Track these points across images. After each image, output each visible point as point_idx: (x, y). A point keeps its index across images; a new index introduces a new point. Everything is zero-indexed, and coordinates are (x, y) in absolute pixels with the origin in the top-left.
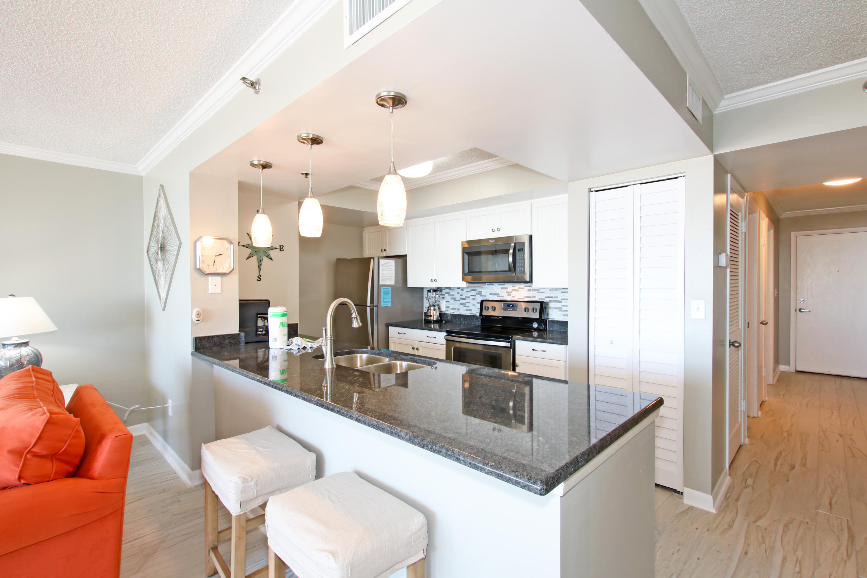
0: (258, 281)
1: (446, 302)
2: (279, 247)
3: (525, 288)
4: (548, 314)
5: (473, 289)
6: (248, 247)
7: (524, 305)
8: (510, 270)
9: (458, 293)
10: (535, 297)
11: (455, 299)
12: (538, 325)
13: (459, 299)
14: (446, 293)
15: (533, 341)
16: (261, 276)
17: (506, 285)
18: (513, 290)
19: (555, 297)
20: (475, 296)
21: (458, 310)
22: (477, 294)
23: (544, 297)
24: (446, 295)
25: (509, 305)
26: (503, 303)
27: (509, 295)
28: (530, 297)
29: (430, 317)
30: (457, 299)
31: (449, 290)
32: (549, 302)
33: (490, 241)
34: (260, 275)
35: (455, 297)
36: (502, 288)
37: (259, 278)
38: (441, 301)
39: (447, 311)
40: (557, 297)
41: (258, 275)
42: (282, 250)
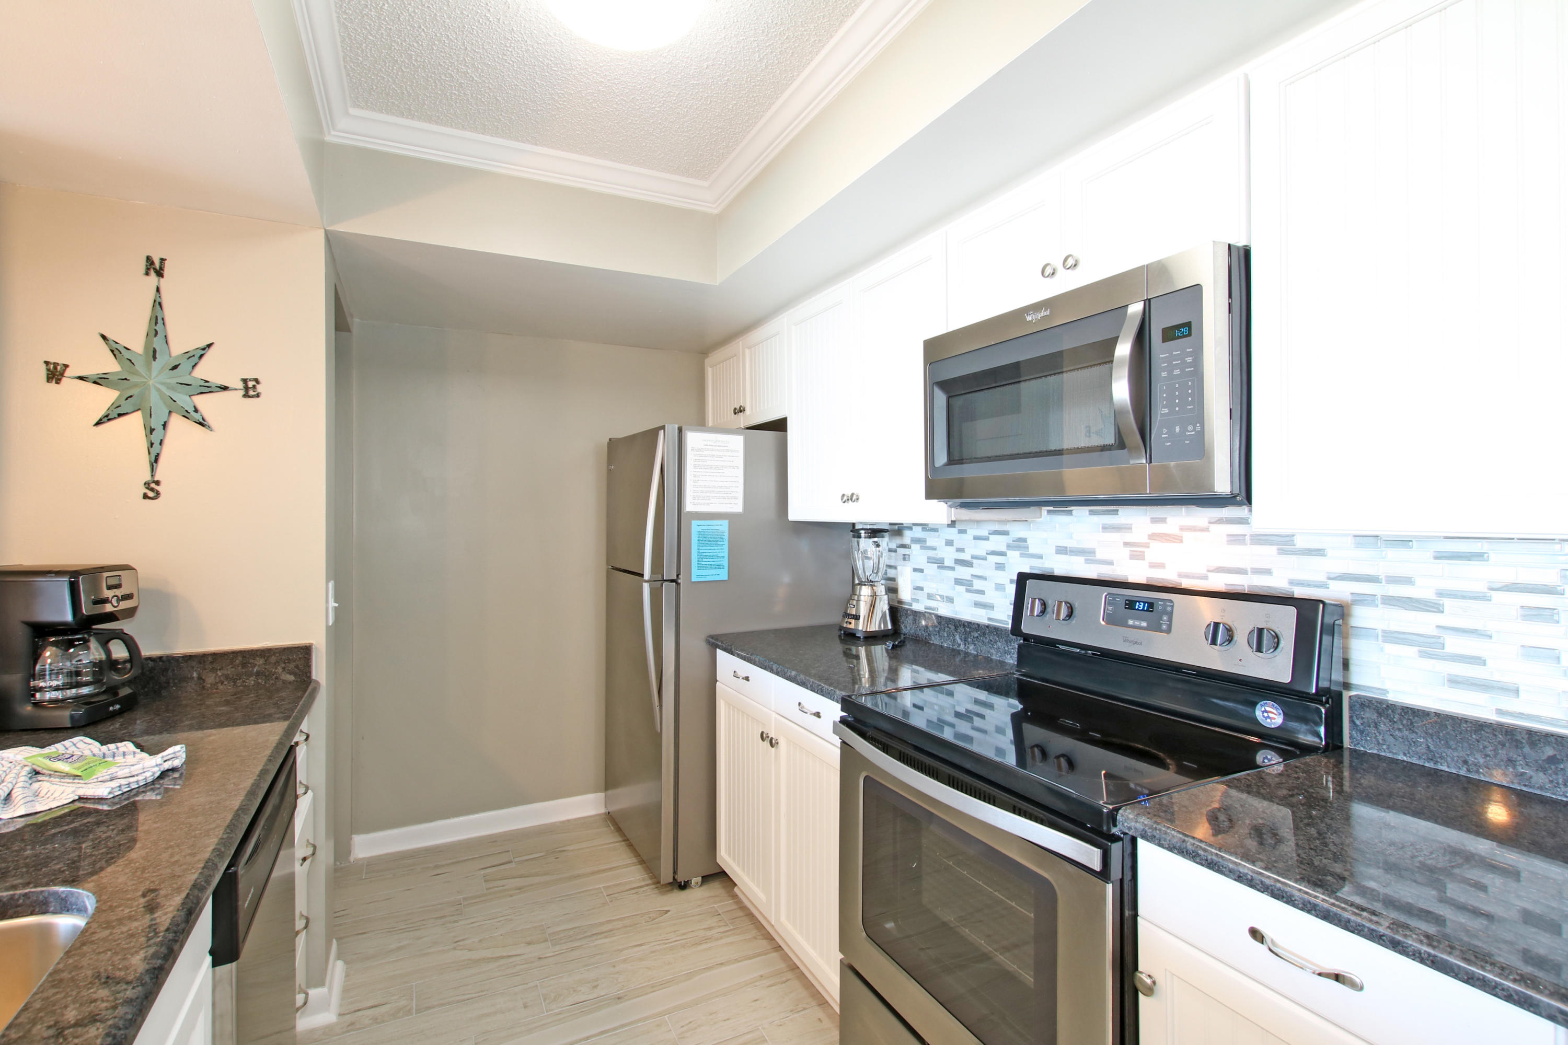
0: (148, 501)
1: (915, 570)
2: (241, 385)
3: (1213, 527)
4: (1346, 665)
5: (997, 527)
6: (99, 381)
7: (1209, 610)
8: (1121, 444)
9: (949, 543)
10: (1268, 572)
11: (940, 563)
12: (1286, 715)
13: (952, 564)
14: (916, 541)
15: (1250, 883)
16: (158, 483)
17: (1126, 515)
18: (1153, 536)
19: (1393, 580)
20: (1003, 554)
21: (950, 600)
22: (1009, 547)
23: (1322, 578)
24: (916, 547)
25: (1130, 604)
26: (1104, 592)
27: (1137, 556)
28: (1241, 571)
29: (853, 621)
30: (946, 564)
31: (924, 530)
32: (1355, 602)
33: (1029, 318)
34: (156, 479)
35: (939, 554)
36: (1106, 528)
37: (152, 490)
38: (899, 568)
39: (917, 601)
40: (1408, 581)
41: (148, 478)
42: (251, 393)
